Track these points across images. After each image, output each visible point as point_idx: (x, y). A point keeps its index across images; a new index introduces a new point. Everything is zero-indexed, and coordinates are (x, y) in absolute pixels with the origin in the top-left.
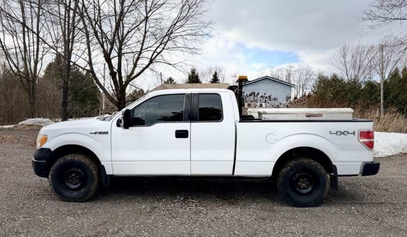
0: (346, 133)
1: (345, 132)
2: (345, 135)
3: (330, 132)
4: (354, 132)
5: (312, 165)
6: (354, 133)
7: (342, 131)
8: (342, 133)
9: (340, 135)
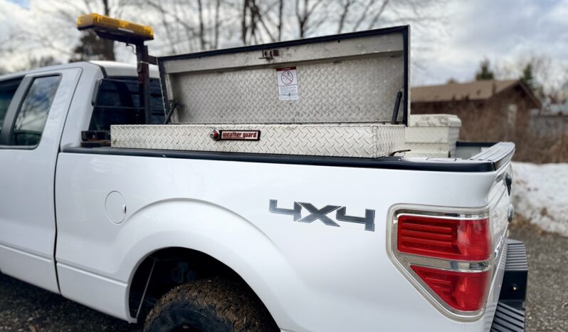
0: (332, 215)
1: (329, 209)
2: (329, 222)
3: (273, 203)
4: (370, 214)
5: (215, 318)
6: (368, 220)
7: (319, 207)
8: (319, 213)
9: (308, 219)
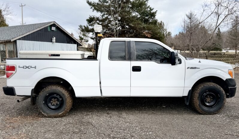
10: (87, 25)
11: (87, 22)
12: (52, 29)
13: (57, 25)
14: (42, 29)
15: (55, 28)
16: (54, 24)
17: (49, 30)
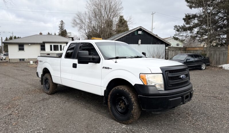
10: (184, 24)
11: (184, 21)
12: (138, 33)
13: (143, 29)
14: (130, 34)
15: (141, 32)
16: (140, 29)
17: (136, 34)
